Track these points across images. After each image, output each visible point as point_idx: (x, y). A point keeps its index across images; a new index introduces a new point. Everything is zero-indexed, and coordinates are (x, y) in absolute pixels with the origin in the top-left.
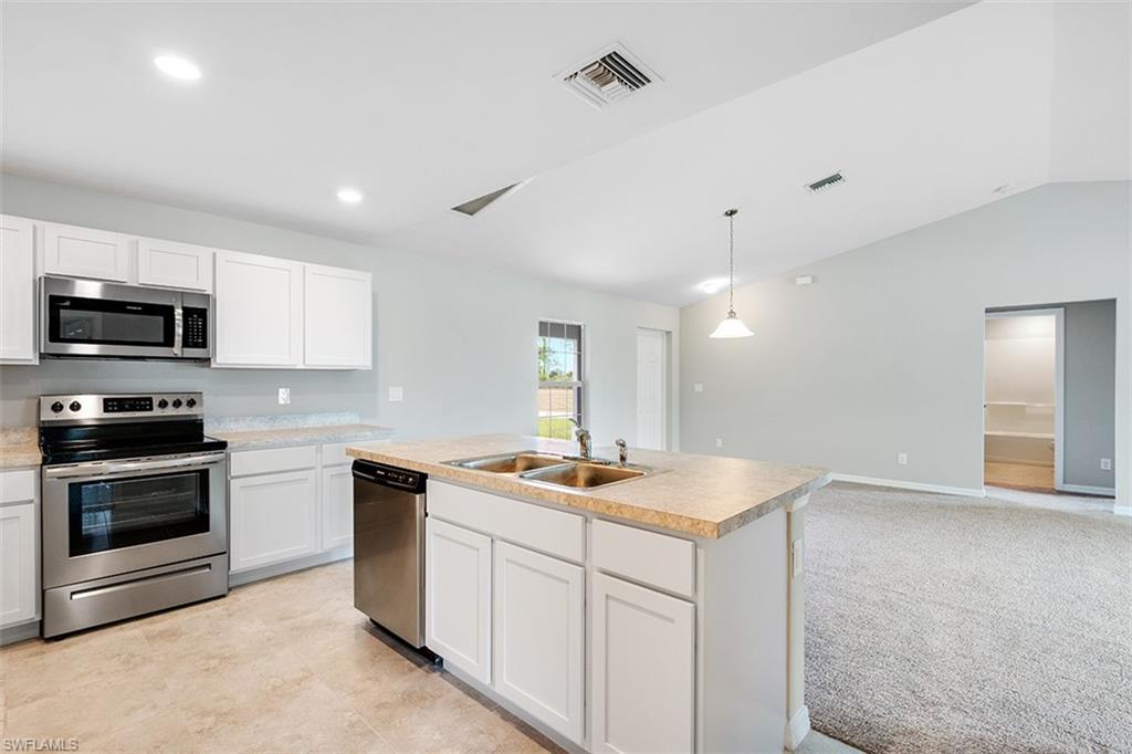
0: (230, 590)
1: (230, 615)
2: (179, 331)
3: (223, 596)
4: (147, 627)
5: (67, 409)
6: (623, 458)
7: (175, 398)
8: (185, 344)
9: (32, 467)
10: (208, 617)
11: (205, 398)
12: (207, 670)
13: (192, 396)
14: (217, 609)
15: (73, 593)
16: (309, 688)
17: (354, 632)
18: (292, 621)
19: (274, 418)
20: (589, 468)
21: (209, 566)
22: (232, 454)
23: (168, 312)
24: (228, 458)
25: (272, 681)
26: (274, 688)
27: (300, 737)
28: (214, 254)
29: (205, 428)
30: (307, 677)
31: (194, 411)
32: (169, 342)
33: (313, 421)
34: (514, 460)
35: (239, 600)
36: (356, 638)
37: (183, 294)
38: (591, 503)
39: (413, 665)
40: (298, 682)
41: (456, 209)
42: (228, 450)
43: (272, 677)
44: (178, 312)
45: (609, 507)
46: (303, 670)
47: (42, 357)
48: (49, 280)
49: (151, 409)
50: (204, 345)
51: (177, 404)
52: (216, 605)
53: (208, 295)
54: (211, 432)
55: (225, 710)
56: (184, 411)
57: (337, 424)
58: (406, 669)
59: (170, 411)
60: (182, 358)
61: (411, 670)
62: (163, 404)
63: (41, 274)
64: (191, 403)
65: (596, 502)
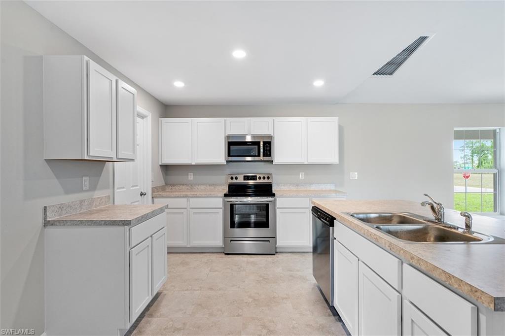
0: (276, 253)
1: (273, 263)
2: (262, 150)
3: (274, 254)
4: (249, 258)
5: (234, 179)
6: (468, 226)
7: (263, 175)
8: (264, 156)
9: (222, 197)
10: (266, 261)
11: (273, 176)
12: (258, 281)
13: (268, 175)
14: (270, 259)
15: (231, 240)
16: (286, 303)
17: (312, 286)
18: (292, 272)
19: (297, 185)
20: (439, 229)
21: (269, 241)
22: (277, 199)
23: (258, 143)
24: (275, 200)
25: (275, 294)
26: (274, 298)
27: (273, 322)
28: (274, 120)
29: (273, 187)
30: (287, 298)
31: (269, 181)
32: (259, 155)
33: (313, 187)
34: (391, 217)
35: (278, 257)
36: (312, 290)
37: (263, 137)
38: (402, 252)
39: (331, 314)
40: (283, 299)
41: (375, 74)
42: (276, 197)
43: (276, 293)
44: (262, 143)
45: (412, 258)
46: (287, 295)
47: (227, 161)
48: (228, 137)
49: (256, 180)
50: (270, 156)
51: (264, 178)
52: (271, 257)
53: (271, 136)
54: (274, 190)
55: (256, 298)
56: (266, 181)
57: (324, 189)
58: (327, 314)
59: (262, 181)
60: (263, 161)
61: (329, 315)
62: (260, 178)
63: (227, 135)
64: (268, 178)
65: (405, 252)
